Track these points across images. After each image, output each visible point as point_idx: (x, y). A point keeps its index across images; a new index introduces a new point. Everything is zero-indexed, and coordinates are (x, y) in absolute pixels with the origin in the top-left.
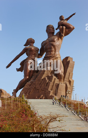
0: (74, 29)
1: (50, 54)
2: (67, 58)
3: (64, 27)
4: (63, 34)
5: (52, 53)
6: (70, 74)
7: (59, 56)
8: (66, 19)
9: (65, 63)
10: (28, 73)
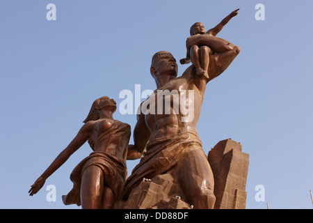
0: (238, 52)
1: (166, 133)
2: (222, 144)
3: (206, 49)
4: (204, 69)
5: (171, 129)
6: (236, 194)
7: (195, 140)
8: (210, 31)
9: (217, 161)
10: (93, 202)
